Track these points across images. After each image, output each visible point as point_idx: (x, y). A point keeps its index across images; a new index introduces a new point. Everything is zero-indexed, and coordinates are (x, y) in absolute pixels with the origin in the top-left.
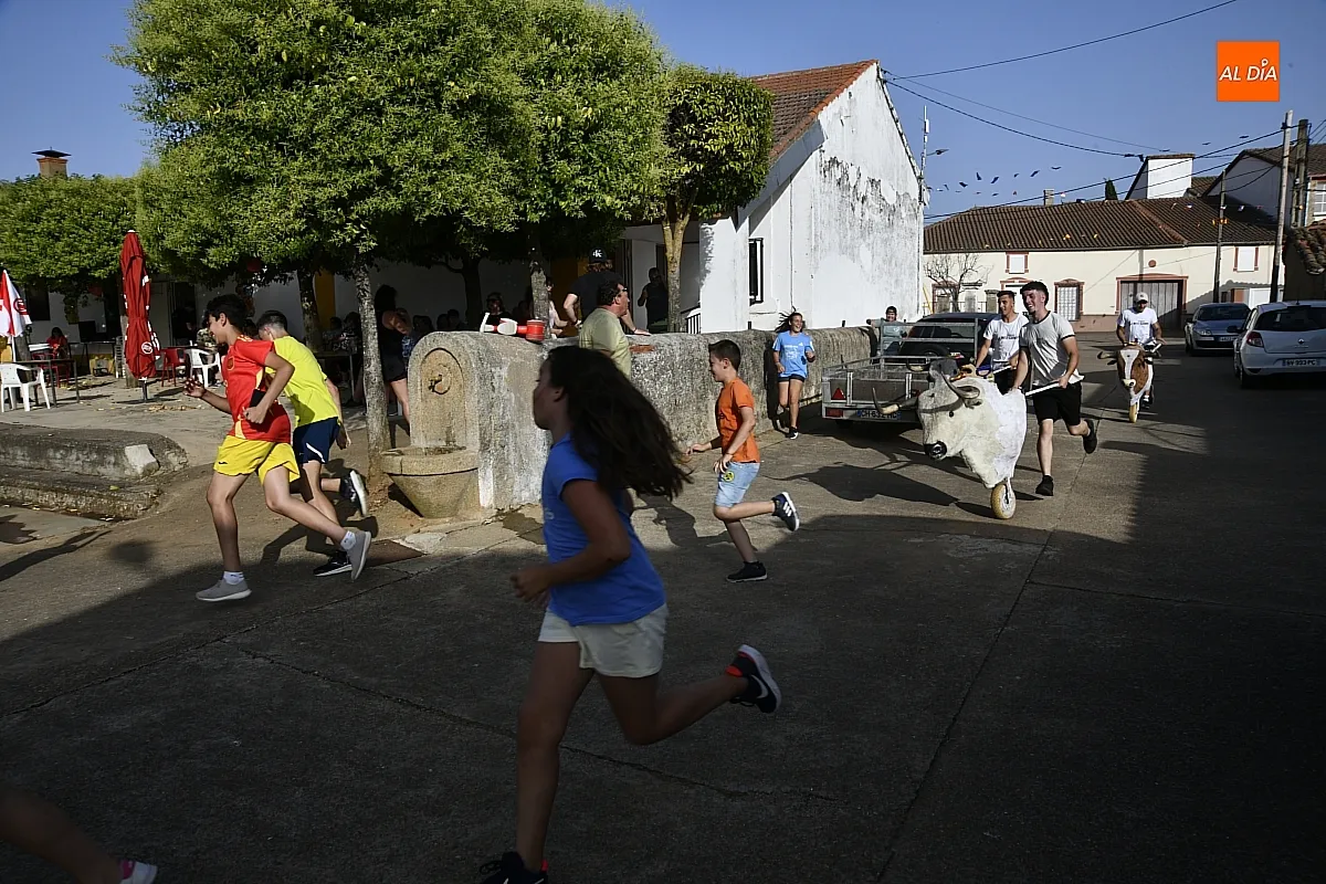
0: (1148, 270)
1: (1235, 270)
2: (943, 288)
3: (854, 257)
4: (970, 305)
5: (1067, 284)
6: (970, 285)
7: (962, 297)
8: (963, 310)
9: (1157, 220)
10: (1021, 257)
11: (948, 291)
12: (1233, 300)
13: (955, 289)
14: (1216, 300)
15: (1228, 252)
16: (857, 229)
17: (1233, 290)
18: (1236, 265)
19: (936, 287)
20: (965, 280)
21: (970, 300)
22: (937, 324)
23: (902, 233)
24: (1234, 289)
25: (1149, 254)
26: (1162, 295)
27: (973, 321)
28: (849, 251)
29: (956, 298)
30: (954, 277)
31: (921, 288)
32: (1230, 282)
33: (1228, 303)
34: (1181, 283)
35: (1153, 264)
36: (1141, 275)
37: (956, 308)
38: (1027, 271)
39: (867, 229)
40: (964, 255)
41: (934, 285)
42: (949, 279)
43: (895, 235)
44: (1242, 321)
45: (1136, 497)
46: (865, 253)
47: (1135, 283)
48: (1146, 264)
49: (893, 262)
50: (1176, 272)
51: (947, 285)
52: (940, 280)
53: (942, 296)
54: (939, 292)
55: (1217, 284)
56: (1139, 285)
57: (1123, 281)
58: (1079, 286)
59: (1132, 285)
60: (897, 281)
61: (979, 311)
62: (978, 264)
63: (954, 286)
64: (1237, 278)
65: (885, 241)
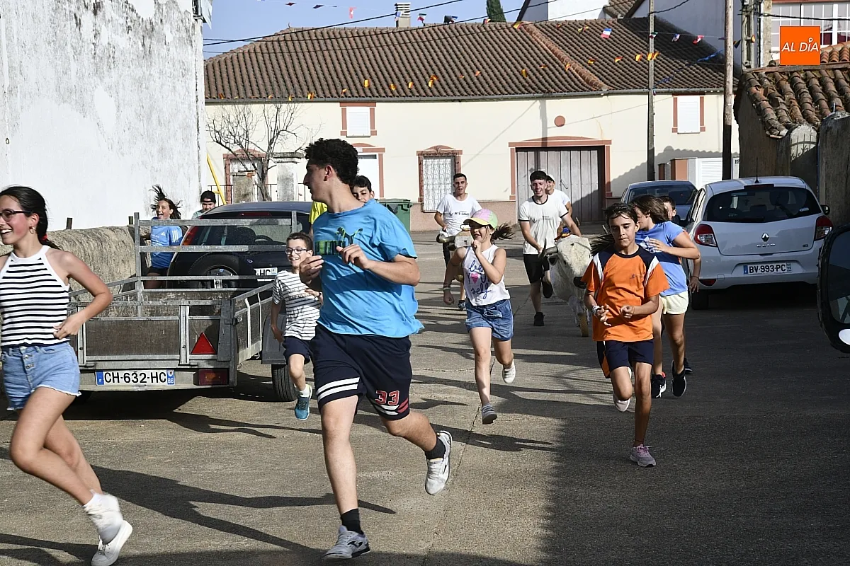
0: (554, 132)
1: (675, 130)
2: (241, 160)
3: (83, 108)
4: (285, 189)
5: (437, 153)
6: (283, 156)
7: (272, 176)
8: (274, 199)
9: (563, 54)
10: (365, 110)
11: (249, 166)
12: (673, 177)
13: (261, 164)
14: (651, 176)
15: (663, 102)
16: (87, 59)
17: (673, 161)
18: (675, 123)
19: (231, 158)
20: (278, 148)
21: (286, 180)
22: (230, 222)
23: (168, 68)
24: (675, 160)
25: (556, 106)
26: (575, 170)
27: (288, 215)
28: (75, 97)
29: (263, 177)
30: (259, 143)
31: (204, 162)
32: (668, 149)
33: (668, 180)
34: (601, 151)
35: (560, 122)
36: (545, 139)
37: (264, 195)
38: (374, 133)
39: (105, 59)
40: (271, 108)
41: (226, 157)
42: (251, 147)
43: (155, 71)
44: (687, 208)
45: (554, 487)
46: (103, 102)
47: (536, 150)
48: (551, 123)
49: (154, 117)
50: (592, 134)
51: (247, 156)
52: (236, 148)
53: (239, 175)
54: (236, 167)
55: (651, 152)
56: (542, 154)
57: (520, 149)
58: (454, 156)
59: (532, 154)
60: (162, 150)
61: (301, 199)
62: (295, 123)
63: (259, 159)
64: (679, 144)
65: (139, 82)
